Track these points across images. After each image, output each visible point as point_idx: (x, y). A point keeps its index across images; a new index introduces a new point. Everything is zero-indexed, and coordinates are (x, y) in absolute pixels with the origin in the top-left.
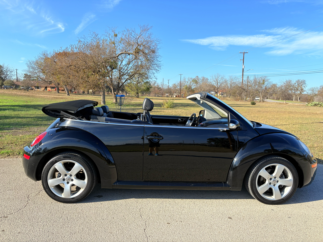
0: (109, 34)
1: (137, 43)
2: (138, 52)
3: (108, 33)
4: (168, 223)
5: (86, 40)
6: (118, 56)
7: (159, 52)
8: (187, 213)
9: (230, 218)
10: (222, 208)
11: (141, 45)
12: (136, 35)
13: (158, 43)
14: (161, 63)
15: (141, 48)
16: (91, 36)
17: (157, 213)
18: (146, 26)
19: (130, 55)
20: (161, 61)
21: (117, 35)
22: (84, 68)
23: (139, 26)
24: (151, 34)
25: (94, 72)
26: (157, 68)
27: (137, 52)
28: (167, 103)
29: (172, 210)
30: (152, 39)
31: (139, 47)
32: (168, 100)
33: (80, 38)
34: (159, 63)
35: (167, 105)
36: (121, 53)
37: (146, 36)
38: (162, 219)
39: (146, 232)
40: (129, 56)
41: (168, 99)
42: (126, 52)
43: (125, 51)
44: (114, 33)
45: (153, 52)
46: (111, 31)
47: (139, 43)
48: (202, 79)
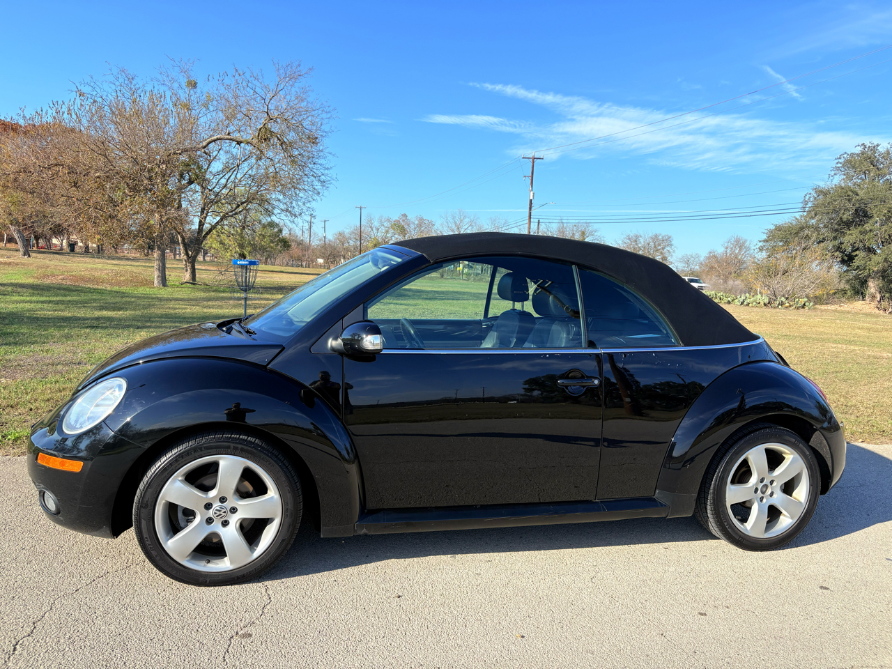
1: (267, 113)
2: (267, 140)
11: (279, 118)
14: (331, 171)
15: (275, 128)
19: (242, 145)
20: (331, 168)
25: (134, 189)
26: (319, 188)
27: (265, 136)
31: (270, 125)
34: (326, 172)
36: (214, 138)
40: (238, 146)
42: (231, 137)
43: (229, 134)
45: (314, 140)
47: (274, 114)
48: (416, 222)
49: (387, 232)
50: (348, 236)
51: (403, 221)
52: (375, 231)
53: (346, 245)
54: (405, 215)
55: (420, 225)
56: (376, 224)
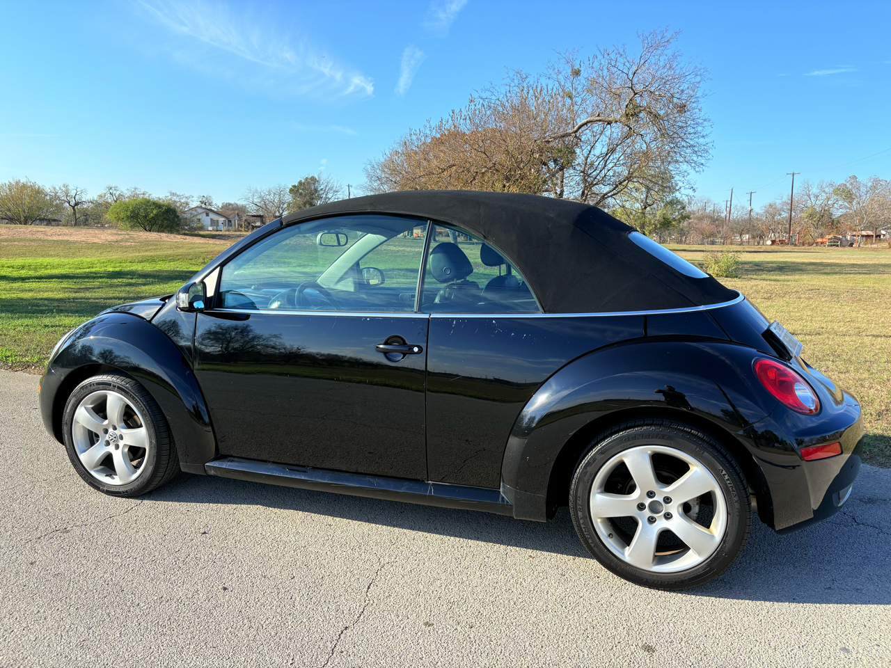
0: (556, 71)
1: (632, 88)
2: (635, 115)
3: (554, 69)
4: (426, 624)
5: (496, 95)
6: (576, 131)
7: (703, 108)
8: (513, 603)
9: (649, 649)
10: (649, 607)
11: (645, 91)
12: (627, 64)
13: (698, 79)
14: (707, 140)
15: (643, 102)
16: (508, 81)
17: (422, 587)
18: (658, 32)
19: (613, 124)
20: (707, 135)
21: (579, 71)
22: (483, 171)
23: (639, 37)
24: (677, 54)
25: (508, 179)
26: (695, 159)
27: (633, 113)
28: (716, 262)
29: (474, 585)
30: (678, 72)
31: (638, 99)
32: (720, 254)
33: (480, 92)
34: (701, 140)
35: (717, 268)
36: (585, 121)
37: (661, 64)
38: (423, 606)
39: (342, 636)
40: (609, 126)
41: (722, 251)
42: (601, 118)
43: (599, 115)
44: (572, 66)
45: (682, 108)
46: (563, 61)
47: (639, 88)
48: (870, 184)
49: (828, 199)
50: (779, 206)
51: (852, 184)
52: (813, 199)
53: (777, 218)
54: (855, 177)
55: (874, 188)
56: (815, 190)
